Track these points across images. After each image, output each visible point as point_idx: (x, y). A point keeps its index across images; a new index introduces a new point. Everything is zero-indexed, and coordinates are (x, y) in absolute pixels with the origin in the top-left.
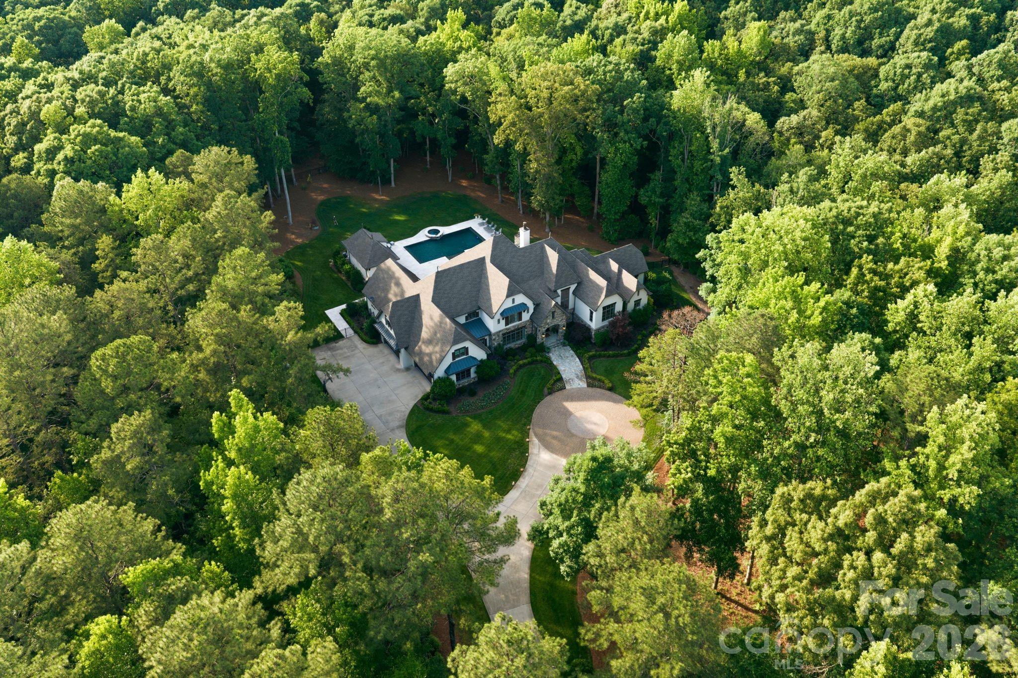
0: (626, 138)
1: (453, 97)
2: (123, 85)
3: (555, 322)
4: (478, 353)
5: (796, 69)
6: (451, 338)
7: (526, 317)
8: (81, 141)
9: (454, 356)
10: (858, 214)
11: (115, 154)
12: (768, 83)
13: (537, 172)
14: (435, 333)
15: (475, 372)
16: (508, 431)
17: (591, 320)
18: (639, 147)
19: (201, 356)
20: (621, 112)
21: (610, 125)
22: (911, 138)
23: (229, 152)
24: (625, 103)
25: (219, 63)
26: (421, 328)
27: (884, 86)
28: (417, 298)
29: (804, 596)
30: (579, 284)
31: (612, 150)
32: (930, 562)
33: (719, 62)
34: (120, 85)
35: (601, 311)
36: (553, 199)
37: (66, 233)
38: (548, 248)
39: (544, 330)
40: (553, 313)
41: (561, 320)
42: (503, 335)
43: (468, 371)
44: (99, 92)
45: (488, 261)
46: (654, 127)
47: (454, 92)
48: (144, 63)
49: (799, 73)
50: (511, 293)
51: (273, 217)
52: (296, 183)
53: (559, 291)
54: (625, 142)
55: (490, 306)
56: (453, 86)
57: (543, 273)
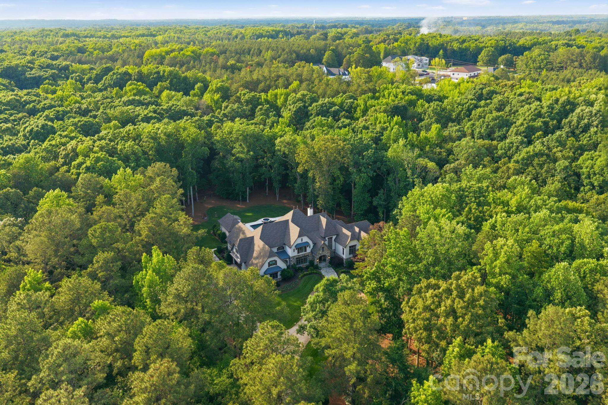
0: (365, 171)
1: (279, 153)
2: (118, 142)
3: (324, 253)
4: (282, 265)
5: (455, 145)
6: (268, 254)
7: (309, 250)
8: (95, 160)
9: (269, 265)
10: (471, 187)
11: (111, 167)
12: (441, 152)
13: (320, 188)
14: (260, 253)
15: (281, 275)
16: (295, 302)
17: (343, 254)
18: (371, 176)
19: (140, 238)
20: (363, 159)
21: (357, 164)
22: (511, 171)
23: (165, 165)
24: (364, 154)
25: (165, 134)
26: (253, 252)
27: (500, 152)
28: (252, 238)
29: (422, 322)
30: (337, 235)
31: (358, 177)
32: (482, 302)
33: (416, 143)
34: (116, 142)
35: (348, 248)
36: (329, 203)
37: (82, 195)
38: (321, 217)
39: (318, 257)
40: (323, 248)
41: (327, 253)
42: (297, 258)
43: (277, 273)
44: (106, 143)
45: (290, 221)
46: (379, 166)
47: (279, 150)
48: (129, 134)
49: (456, 147)
50: (300, 235)
51: (183, 191)
52: (198, 201)
53: (327, 238)
54: (364, 173)
55: (290, 242)
56: (279, 148)
57: (318, 229)
